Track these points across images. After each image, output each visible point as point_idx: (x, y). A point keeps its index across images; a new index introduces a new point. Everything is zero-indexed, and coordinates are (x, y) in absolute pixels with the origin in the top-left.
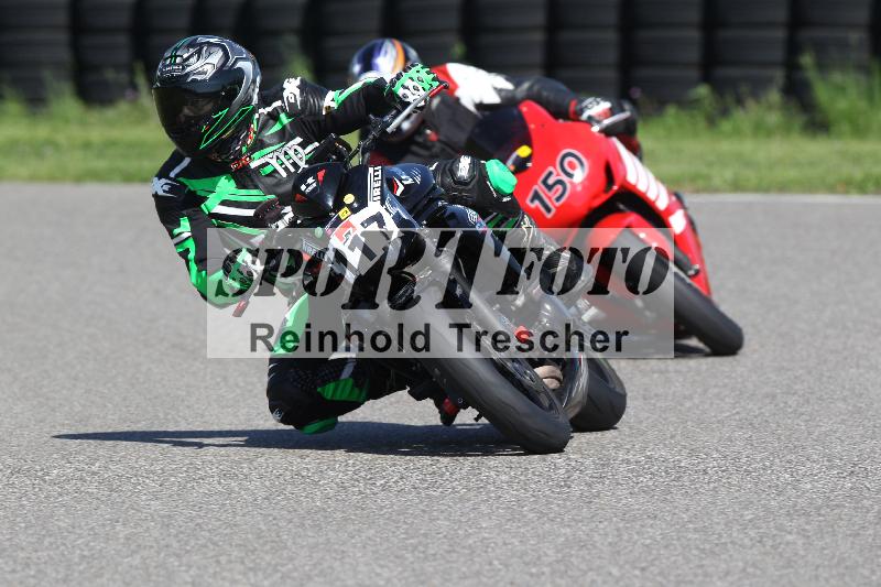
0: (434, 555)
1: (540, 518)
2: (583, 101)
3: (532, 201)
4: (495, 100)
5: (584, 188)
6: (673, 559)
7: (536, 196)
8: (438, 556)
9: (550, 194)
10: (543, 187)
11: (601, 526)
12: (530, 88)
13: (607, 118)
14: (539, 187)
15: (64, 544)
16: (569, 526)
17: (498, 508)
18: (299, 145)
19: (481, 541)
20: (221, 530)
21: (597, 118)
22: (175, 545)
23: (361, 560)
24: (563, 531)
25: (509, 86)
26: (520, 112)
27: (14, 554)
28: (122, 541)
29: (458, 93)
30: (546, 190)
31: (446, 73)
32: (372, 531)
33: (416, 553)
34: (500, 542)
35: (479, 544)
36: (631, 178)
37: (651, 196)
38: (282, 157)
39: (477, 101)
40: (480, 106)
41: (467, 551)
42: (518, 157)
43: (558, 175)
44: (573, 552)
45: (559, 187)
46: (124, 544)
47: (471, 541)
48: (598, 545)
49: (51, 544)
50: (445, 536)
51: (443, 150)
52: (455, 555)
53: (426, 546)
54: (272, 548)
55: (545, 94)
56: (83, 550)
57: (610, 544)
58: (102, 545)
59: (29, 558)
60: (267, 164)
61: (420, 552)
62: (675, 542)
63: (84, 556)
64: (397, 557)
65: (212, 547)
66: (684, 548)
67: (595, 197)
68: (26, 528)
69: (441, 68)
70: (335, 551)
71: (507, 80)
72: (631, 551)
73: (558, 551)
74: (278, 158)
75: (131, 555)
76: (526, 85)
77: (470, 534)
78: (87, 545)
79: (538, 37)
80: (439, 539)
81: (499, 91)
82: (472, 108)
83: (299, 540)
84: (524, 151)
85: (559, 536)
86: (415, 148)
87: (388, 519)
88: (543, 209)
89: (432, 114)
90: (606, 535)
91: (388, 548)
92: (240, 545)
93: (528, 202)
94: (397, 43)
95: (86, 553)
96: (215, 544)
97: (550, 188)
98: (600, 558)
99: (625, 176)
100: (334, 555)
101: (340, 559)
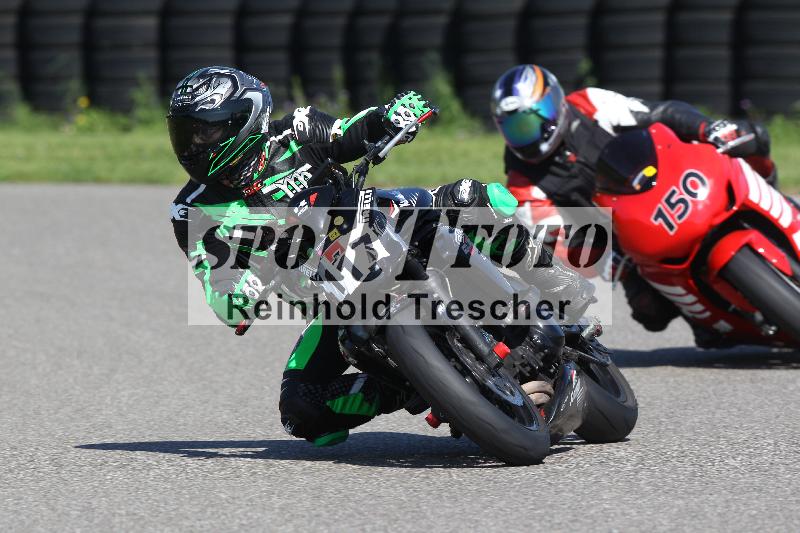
0: (560, 524)
1: (655, 491)
2: (711, 123)
3: (656, 219)
4: (631, 121)
5: (706, 206)
6: (776, 528)
7: (660, 214)
8: (563, 525)
9: (672, 212)
10: (667, 206)
11: (711, 498)
12: (665, 111)
13: (733, 139)
14: (662, 206)
15: (225, 514)
16: (682, 498)
17: (618, 481)
18: (308, 171)
19: (602, 512)
20: (366, 501)
21: (723, 140)
22: (326, 515)
23: (493, 528)
24: (677, 502)
25: (645, 109)
26: (649, 134)
27: (180, 523)
28: (277, 511)
29: (597, 116)
30: (669, 208)
31: (585, 97)
32: (504, 502)
33: (543, 522)
34: (619, 511)
35: (600, 514)
36: (754, 197)
37: (775, 214)
38: (292, 183)
39: (615, 124)
40: (617, 128)
41: (589, 521)
42: (644, 176)
43: (681, 194)
44: (685, 522)
45: (682, 205)
46: (278, 513)
47: (592, 512)
48: (708, 515)
49: (213, 513)
50: (569, 507)
51: (581, 170)
52: (578, 524)
53: (552, 516)
54: (413, 518)
55: (678, 116)
56: (241, 519)
57: (719, 514)
58: (259, 514)
59: (192, 526)
60: (278, 190)
61: (546, 521)
62: (778, 513)
63: (243, 525)
64: (526, 526)
65: (358, 516)
66: (787, 518)
67: (716, 215)
68: (191, 499)
69: (581, 92)
70: (470, 520)
71: (644, 103)
72: (739, 521)
73: (672, 521)
74: (288, 184)
75: (285, 524)
76: (661, 109)
77: (592, 505)
78: (245, 515)
79: (658, 54)
80: (564, 509)
81: (636, 114)
82: (610, 131)
83: (438, 510)
84: (650, 171)
85: (673, 507)
86: (554, 169)
87: (518, 491)
88: (666, 227)
89: (572, 136)
90: (716, 506)
91: (519, 518)
92: (385, 515)
93: (652, 219)
94: (537, 68)
95: (244, 522)
96: (361, 513)
97: (672, 206)
98: (710, 527)
99: (747, 196)
100: (468, 524)
101: (474, 527)
